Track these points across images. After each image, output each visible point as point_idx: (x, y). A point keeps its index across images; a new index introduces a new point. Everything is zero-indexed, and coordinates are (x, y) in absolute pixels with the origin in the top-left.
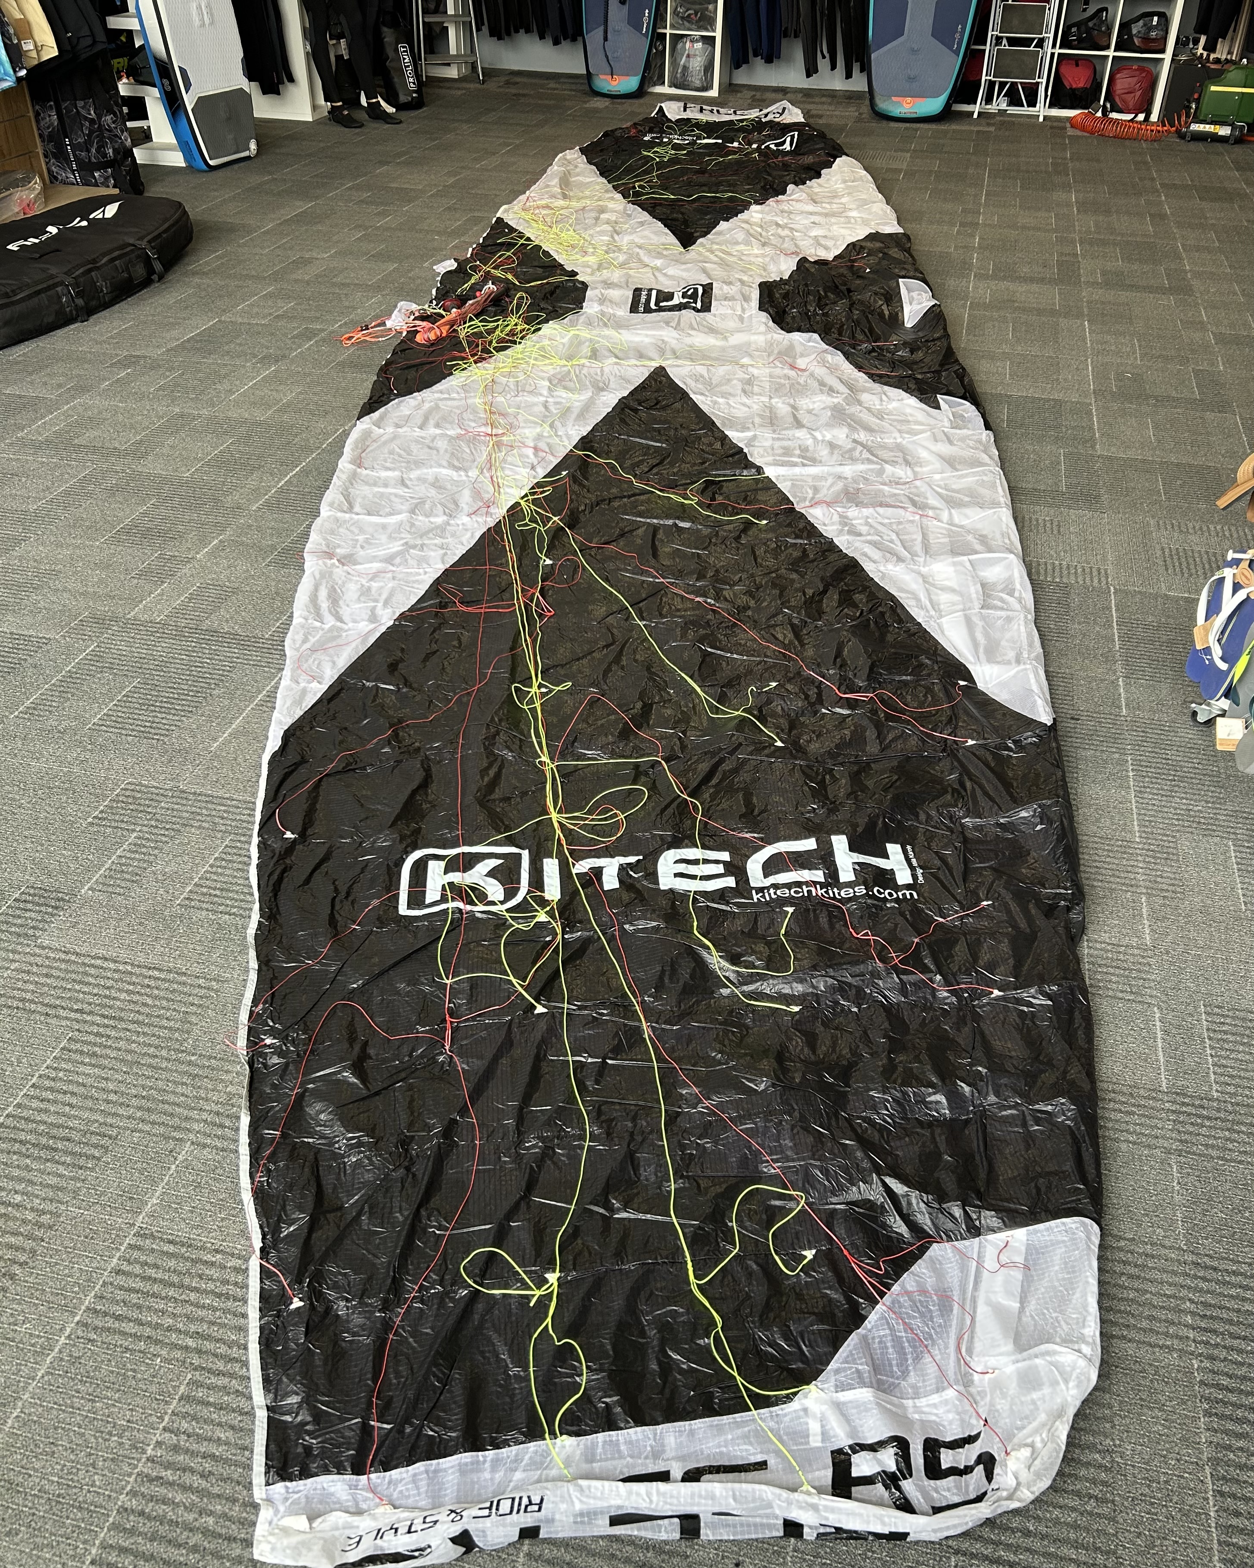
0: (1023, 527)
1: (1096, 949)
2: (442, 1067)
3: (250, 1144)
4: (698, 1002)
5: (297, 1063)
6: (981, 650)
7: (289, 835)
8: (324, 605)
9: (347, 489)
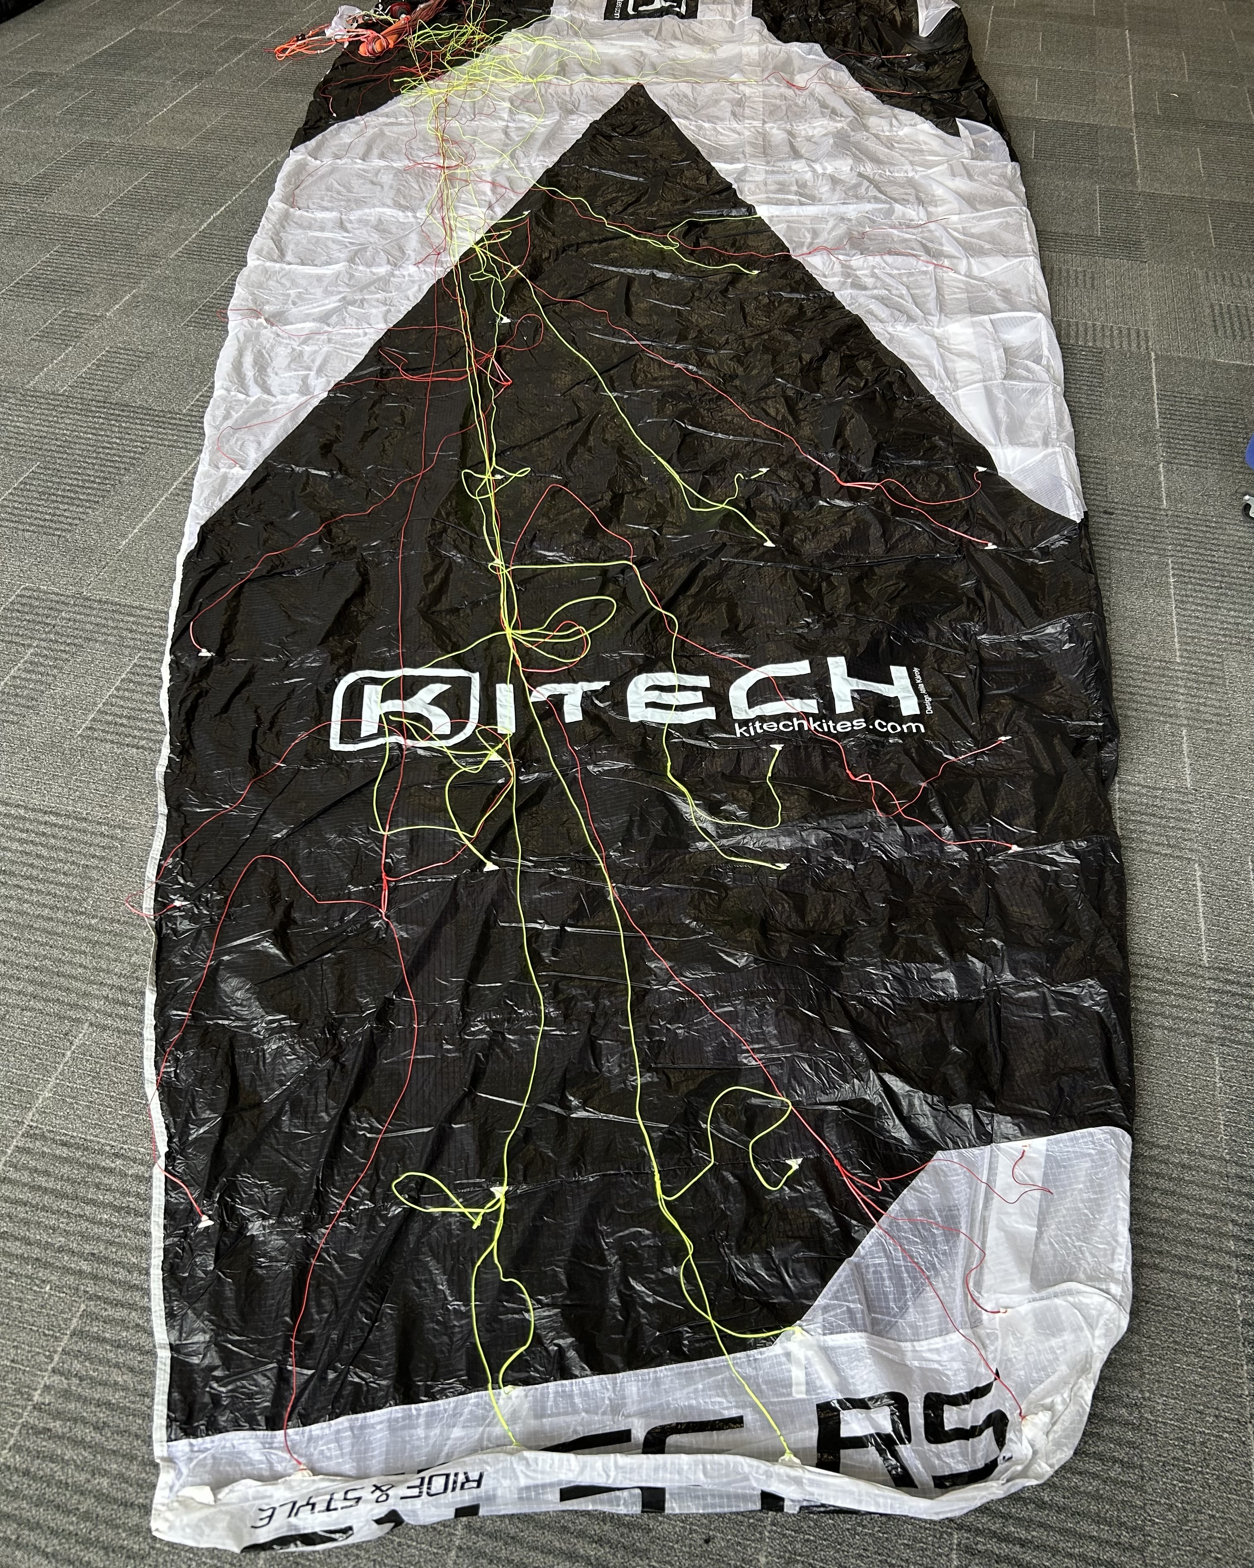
0: (1052, 279)
1: (1129, 793)
2: (378, 934)
3: (156, 1027)
4: (670, 859)
5: (210, 930)
6: (1003, 429)
7: (204, 653)
8: (249, 372)
9: (277, 234)
